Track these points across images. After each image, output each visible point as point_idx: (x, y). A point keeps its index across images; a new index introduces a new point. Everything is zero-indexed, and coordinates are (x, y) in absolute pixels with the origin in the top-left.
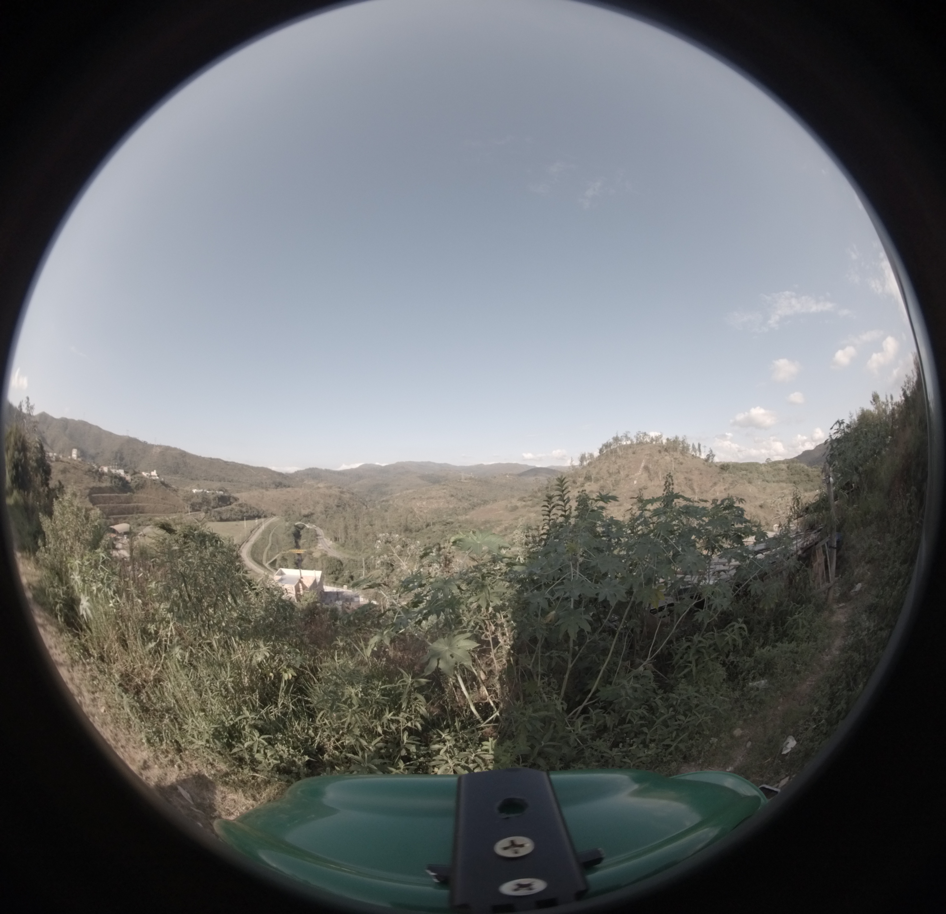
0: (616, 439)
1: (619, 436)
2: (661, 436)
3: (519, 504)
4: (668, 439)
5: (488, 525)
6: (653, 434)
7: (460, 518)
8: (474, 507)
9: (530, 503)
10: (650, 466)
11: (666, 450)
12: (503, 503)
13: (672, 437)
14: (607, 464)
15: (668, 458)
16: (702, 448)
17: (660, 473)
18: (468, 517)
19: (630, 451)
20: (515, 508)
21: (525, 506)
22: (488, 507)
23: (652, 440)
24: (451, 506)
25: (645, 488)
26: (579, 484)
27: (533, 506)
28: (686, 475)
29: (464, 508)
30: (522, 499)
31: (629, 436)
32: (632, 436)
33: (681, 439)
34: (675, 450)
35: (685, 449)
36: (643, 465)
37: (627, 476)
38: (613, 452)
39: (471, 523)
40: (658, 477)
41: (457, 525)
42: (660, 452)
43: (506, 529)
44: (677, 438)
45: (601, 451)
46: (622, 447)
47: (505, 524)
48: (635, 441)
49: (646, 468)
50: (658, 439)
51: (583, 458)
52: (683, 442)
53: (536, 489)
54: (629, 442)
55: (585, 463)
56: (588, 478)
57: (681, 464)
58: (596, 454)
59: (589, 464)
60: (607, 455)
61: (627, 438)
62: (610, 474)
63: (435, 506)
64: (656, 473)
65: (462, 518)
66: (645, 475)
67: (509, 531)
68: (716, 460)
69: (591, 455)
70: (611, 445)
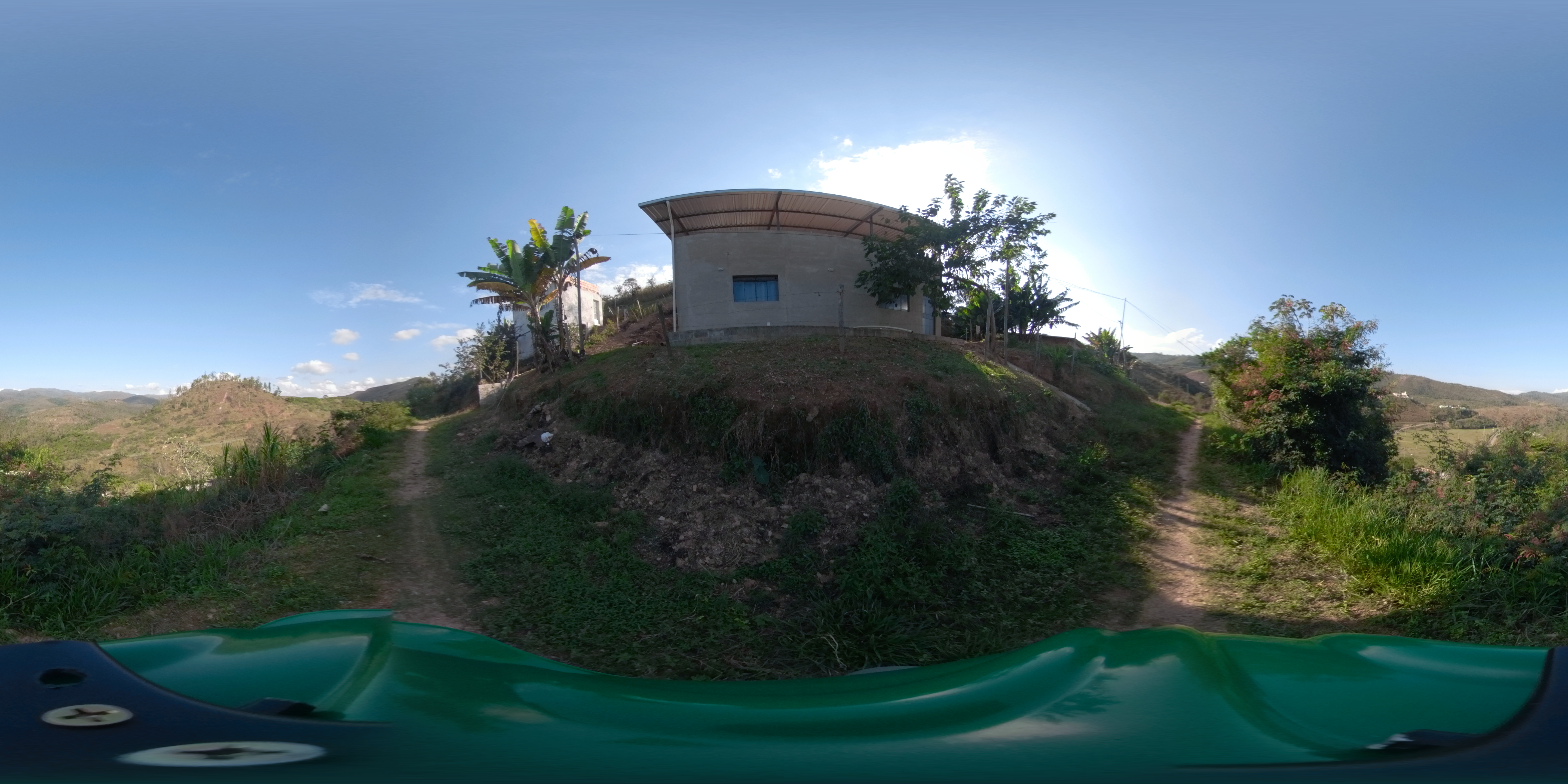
0: (205, 377)
1: (207, 374)
2: (239, 376)
3: (132, 422)
4: (245, 379)
5: (109, 438)
6: (232, 375)
7: (85, 431)
8: (93, 423)
9: (139, 422)
10: (232, 397)
11: (244, 386)
12: (119, 421)
13: (248, 377)
14: (198, 395)
15: (245, 392)
16: (271, 386)
17: (239, 402)
18: (92, 431)
19: (216, 386)
20: (128, 425)
21: (136, 424)
22: (108, 424)
23: (233, 378)
24: (76, 423)
25: (228, 413)
26: (176, 408)
27: (142, 424)
28: (260, 404)
29: (85, 424)
30: (134, 419)
31: (214, 374)
32: (218, 375)
33: (255, 379)
34: (251, 386)
35: (258, 387)
36: (226, 396)
37: (214, 403)
38: (203, 385)
39: (96, 436)
40: (238, 405)
41: (87, 437)
42: (239, 387)
43: (124, 441)
44: (252, 378)
45: (193, 385)
46: (208, 382)
47: (123, 437)
48: (219, 378)
49: (228, 399)
50: (236, 378)
51: (179, 390)
52: (257, 381)
53: (144, 411)
54: (214, 379)
55: (180, 394)
56: (183, 405)
57: (256, 396)
58: (189, 386)
59: (183, 394)
60: (198, 388)
61: (213, 376)
62: (201, 402)
63: (63, 422)
64: (237, 402)
65: (89, 431)
66: (228, 404)
67: (126, 442)
68: (282, 395)
69: (185, 388)
70: (200, 380)
